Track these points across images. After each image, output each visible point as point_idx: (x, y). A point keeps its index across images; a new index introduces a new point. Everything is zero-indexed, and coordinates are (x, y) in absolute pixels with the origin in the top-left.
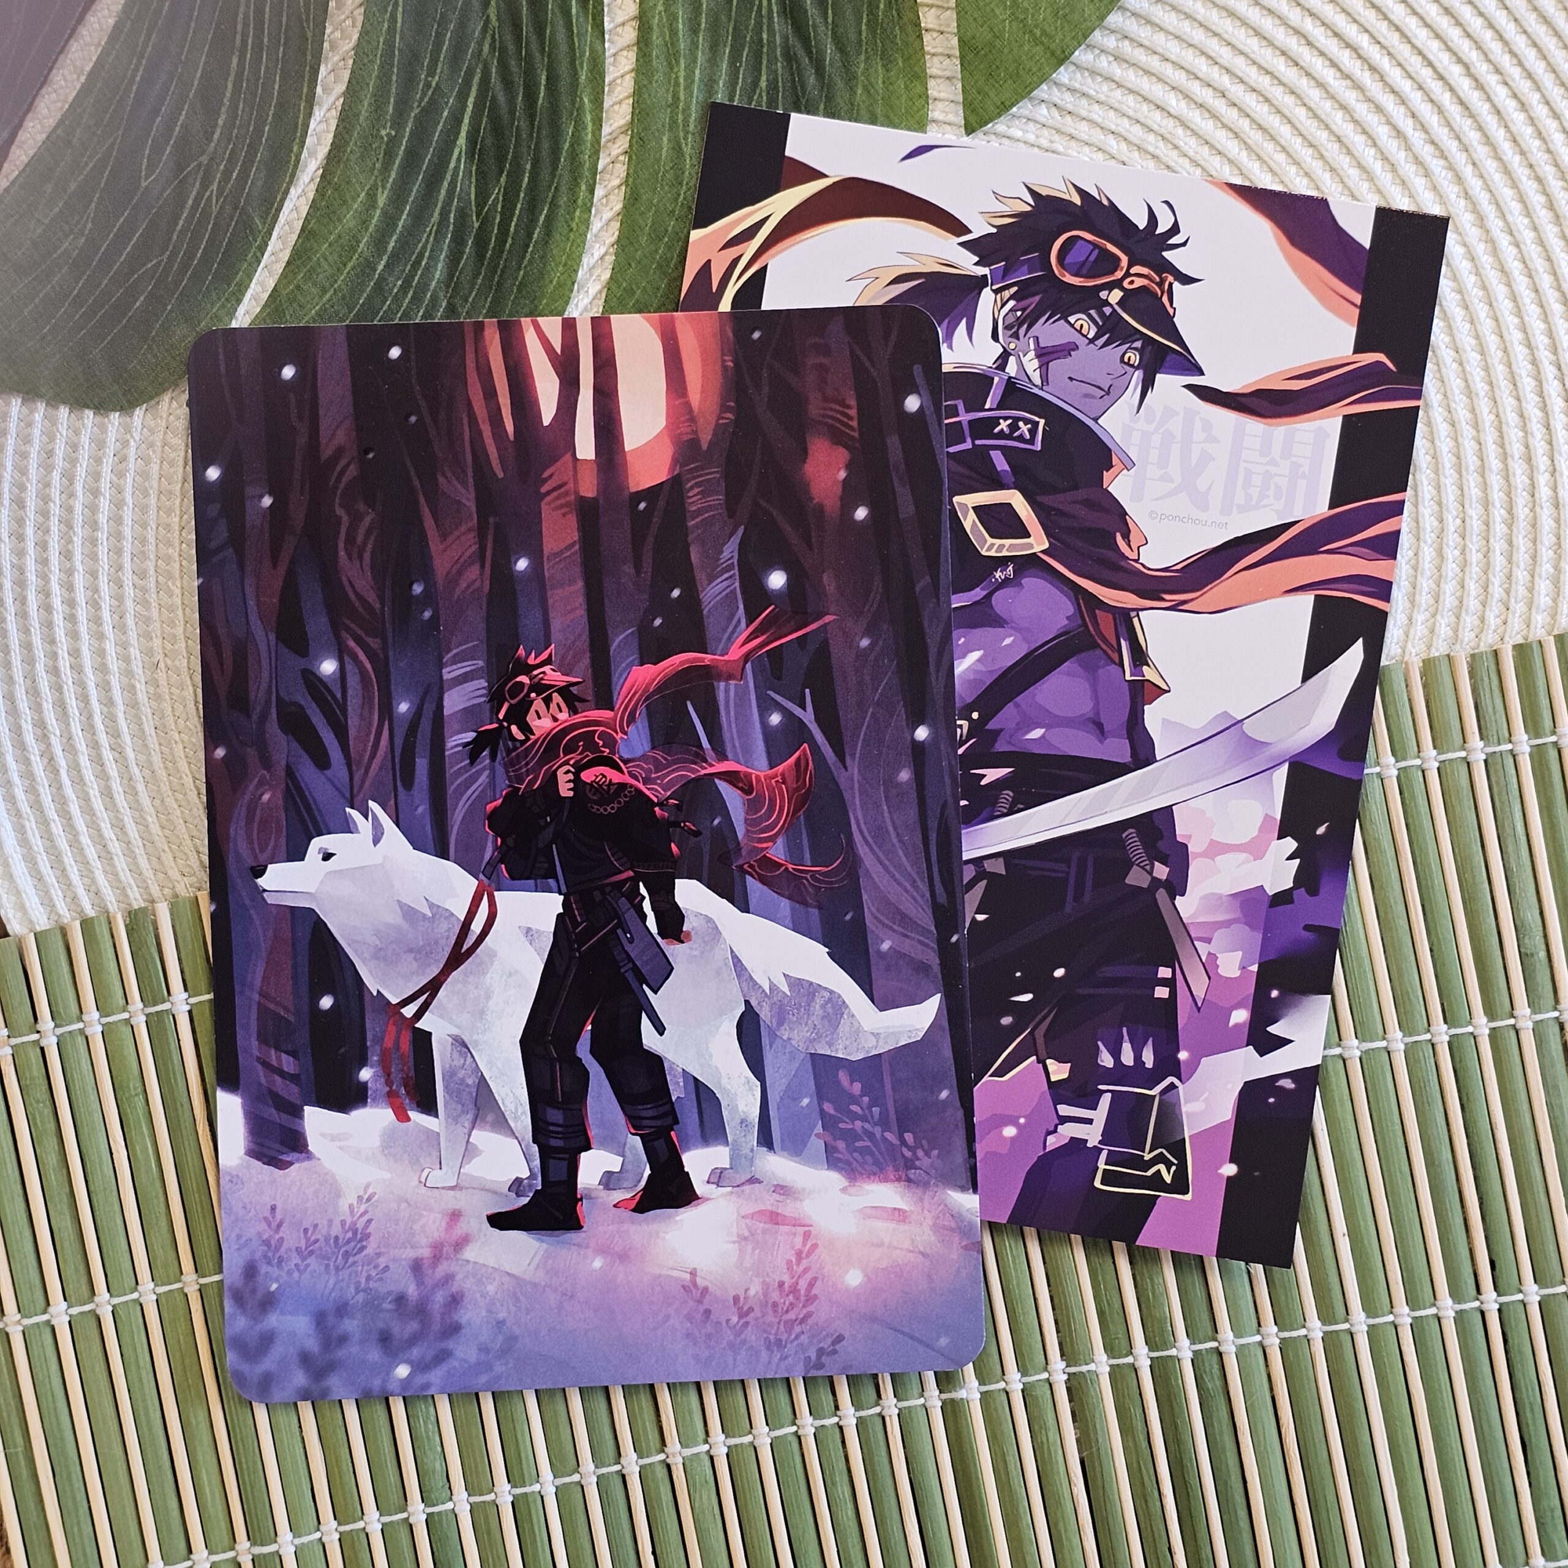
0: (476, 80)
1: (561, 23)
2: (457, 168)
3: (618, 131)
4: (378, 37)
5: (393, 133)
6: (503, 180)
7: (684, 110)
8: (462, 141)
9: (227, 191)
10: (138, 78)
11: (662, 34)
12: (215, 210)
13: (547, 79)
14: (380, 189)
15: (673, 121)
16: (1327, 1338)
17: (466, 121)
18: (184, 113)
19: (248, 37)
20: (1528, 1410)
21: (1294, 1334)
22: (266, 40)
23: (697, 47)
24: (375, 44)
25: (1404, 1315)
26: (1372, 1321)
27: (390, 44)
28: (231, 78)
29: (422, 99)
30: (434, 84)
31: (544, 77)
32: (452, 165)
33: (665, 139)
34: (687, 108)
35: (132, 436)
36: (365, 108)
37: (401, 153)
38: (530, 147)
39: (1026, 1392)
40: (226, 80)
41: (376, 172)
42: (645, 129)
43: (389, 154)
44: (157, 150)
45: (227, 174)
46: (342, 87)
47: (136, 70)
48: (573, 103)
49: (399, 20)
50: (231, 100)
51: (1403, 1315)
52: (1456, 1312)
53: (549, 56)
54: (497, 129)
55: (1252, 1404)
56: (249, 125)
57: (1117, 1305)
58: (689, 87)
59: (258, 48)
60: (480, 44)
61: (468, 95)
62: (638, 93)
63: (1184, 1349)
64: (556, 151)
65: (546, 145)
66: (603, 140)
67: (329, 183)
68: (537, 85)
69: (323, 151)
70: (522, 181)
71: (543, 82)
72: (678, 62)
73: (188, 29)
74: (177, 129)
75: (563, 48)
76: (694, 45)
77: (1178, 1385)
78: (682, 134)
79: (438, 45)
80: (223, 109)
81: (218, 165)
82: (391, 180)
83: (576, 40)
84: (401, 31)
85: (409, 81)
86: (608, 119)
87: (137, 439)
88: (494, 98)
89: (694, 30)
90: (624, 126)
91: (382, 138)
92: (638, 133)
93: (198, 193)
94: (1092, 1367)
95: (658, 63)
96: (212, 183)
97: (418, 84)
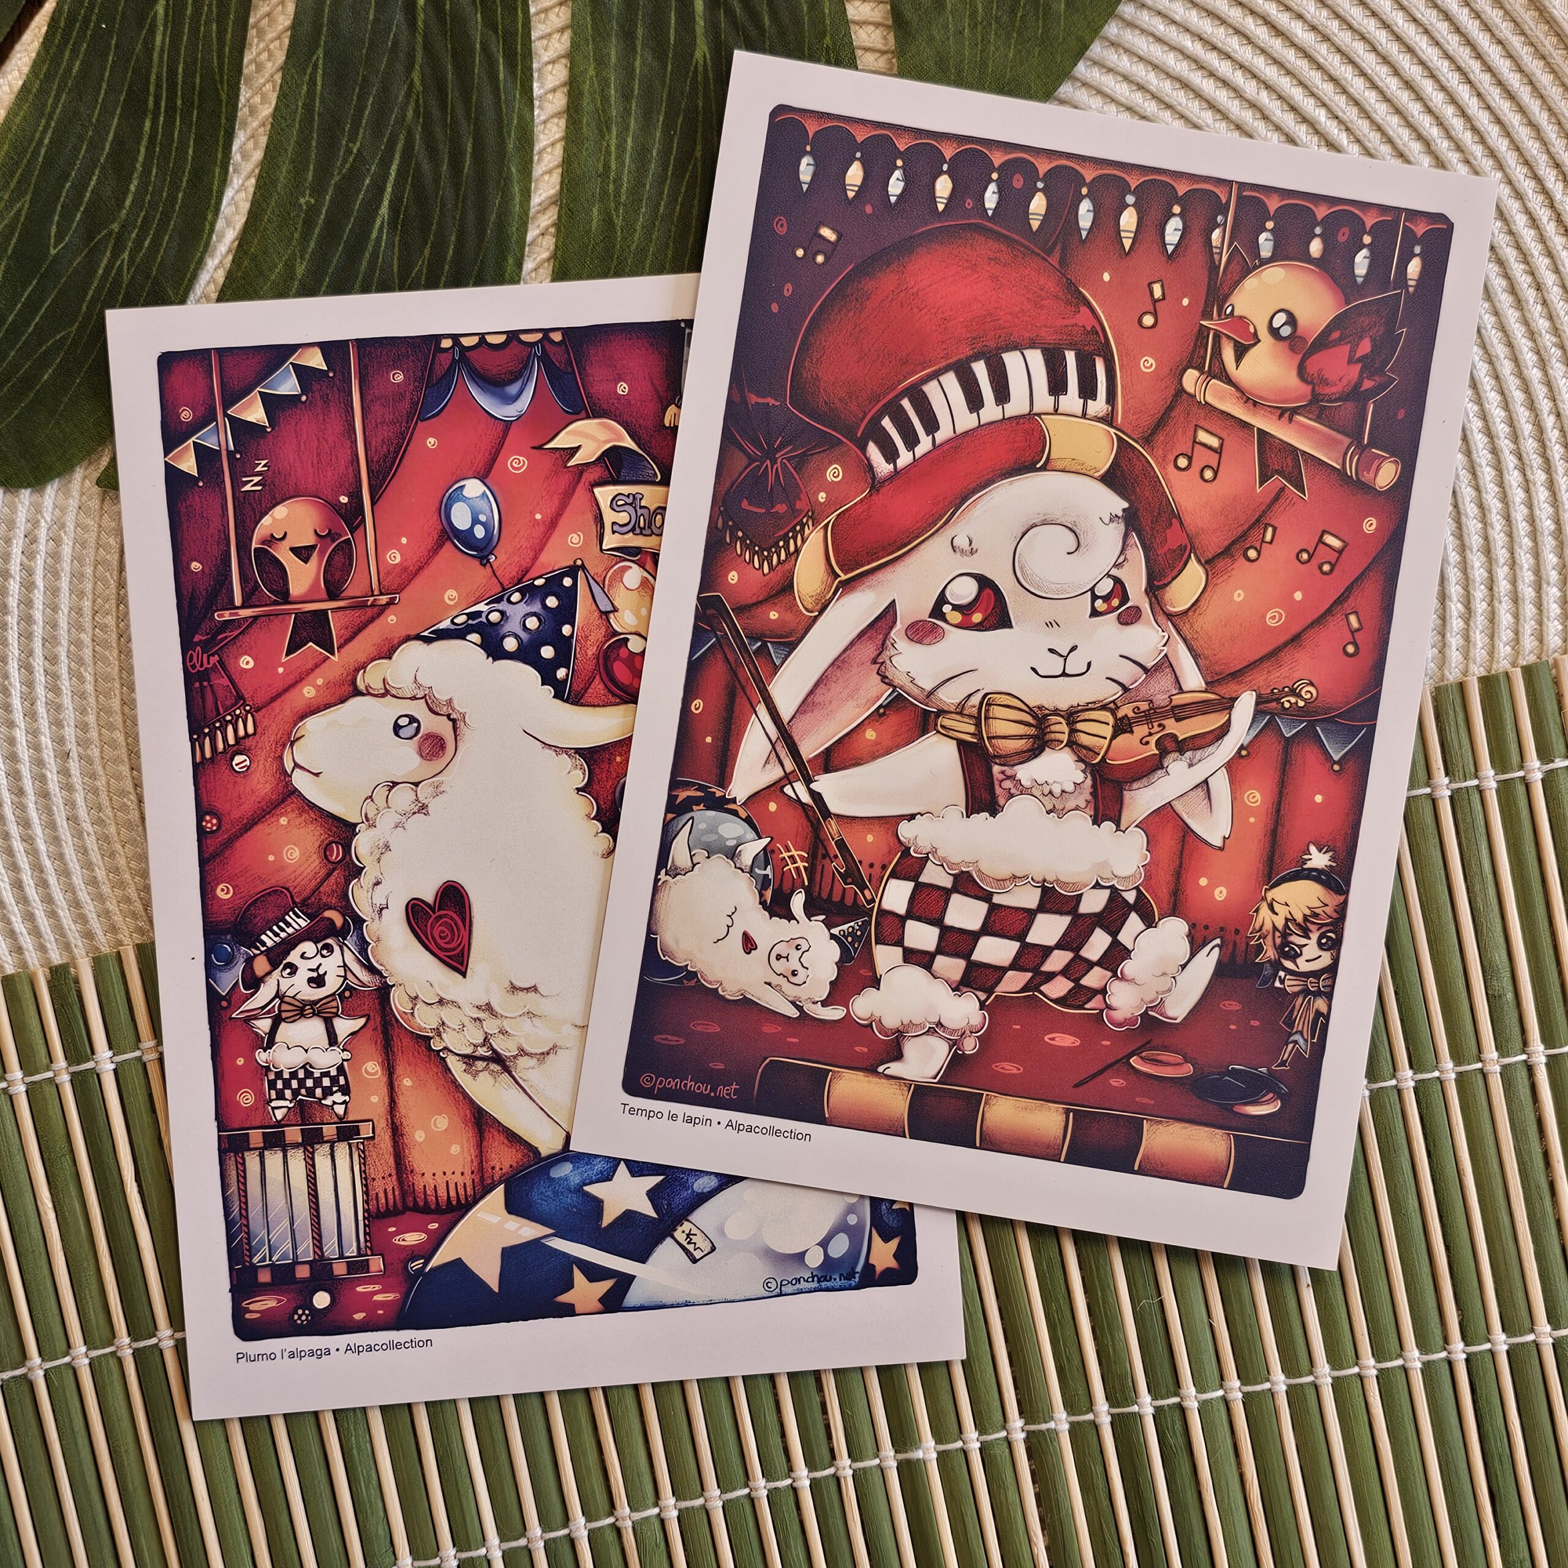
0: (399, 147)
1: (487, 88)
2: (379, 239)
3: (547, 202)
4: (296, 101)
5: (313, 201)
6: (427, 252)
7: (615, 181)
8: (384, 210)
9: (138, 260)
10: (46, 141)
11: (593, 100)
12: (126, 278)
13: (473, 147)
14: (299, 260)
15: (604, 193)
16: (1291, 1392)
17: (389, 190)
18: (95, 178)
19: (161, 99)
20: (1496, 1460)
21: (1258, 1388)
22: (179, 102)
23: (630, 115)
24: (293, 107)
25: (1370, 1366)
26: (1337, 1373)
27: (309, 107)
28: (144, 142)
29: (343, 166)
30: (355, 151)
31: (470, 145)
32: (374, 235)
33: (595, 211)
34: (618, 180)
35: (43, 517)
36: (283, 173)
37: (320, 222)
38: (454, 218)
39: (985, 1450)
40: (139, 144)
41: (294, 243)
42: (575, 199)
43: (309, 224)
44: (67, 217)
45: (139, 241)
46: (258, 155)
47: (45, 132)
48: (500, 173)
49: (319, 83)
50: (144, 164)
51: (1369, 1368)
52: (1423, 1363)
53: (476, 124)
54: (421, 198)
55: (1216, 1462)
56: (163, 191)
57: (1076, 1361)
58: (620, 157)
59: (171, 109)
60: (404, 110)
61: (391, 163)
62: (568, 163)
63: (1146, 1405)
64: (482, 220)
65: (471, 216)
66: (532, 211)
67: (246, 253)
68: (462, 153)
69: (240, 221)
70: (447, 252)
71: (469, 150)
72: (609, 129)
73: (100, 91)
74: (88, 194)
75: (490, 114)
76: (627, 112)
77: (1139, 1441)
78: (612, 205)
79: (360, 110)
80: (136, 175)
81: (130, 233)
82: (310, 250)
83: (503, 106)
84: (322, 94)
85: (330, 146)
86: (537, 188)
87: (49, 519)
88: (418, 166)
89: (626, 97)
90: (553, 196)
91: (301, 205)
92: (568, 205)
93: (109, 262)
94: (1052, 1425)
95: (588, 130)
96: (123, 252)
97: (339, 150)
